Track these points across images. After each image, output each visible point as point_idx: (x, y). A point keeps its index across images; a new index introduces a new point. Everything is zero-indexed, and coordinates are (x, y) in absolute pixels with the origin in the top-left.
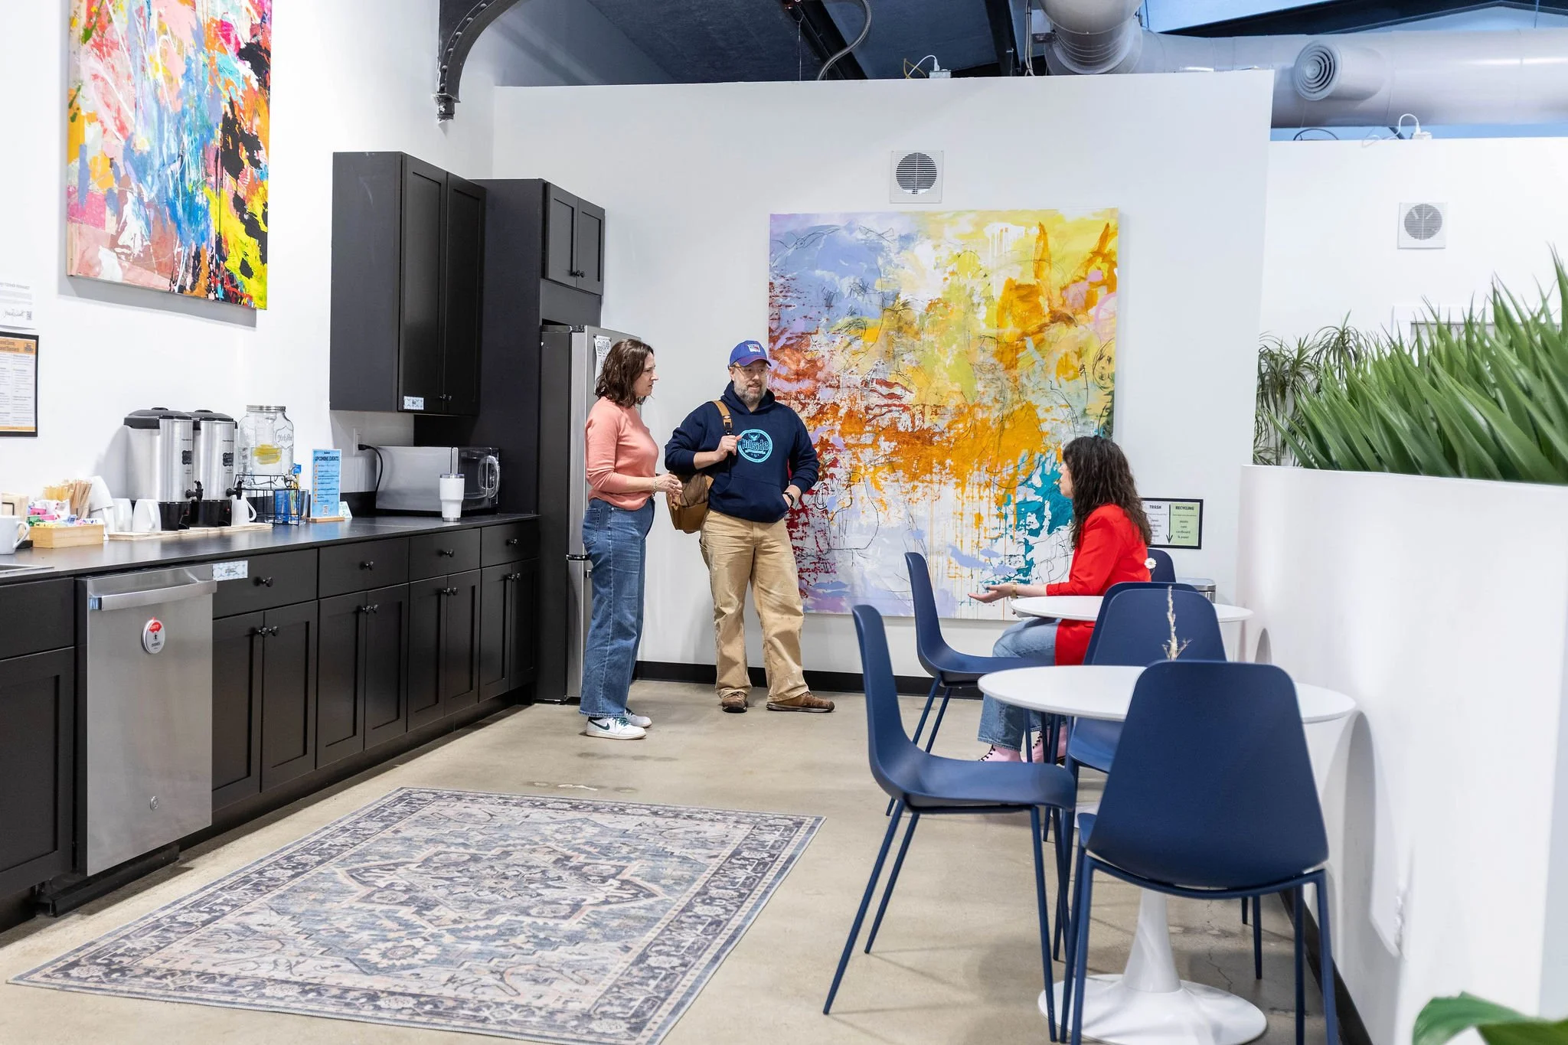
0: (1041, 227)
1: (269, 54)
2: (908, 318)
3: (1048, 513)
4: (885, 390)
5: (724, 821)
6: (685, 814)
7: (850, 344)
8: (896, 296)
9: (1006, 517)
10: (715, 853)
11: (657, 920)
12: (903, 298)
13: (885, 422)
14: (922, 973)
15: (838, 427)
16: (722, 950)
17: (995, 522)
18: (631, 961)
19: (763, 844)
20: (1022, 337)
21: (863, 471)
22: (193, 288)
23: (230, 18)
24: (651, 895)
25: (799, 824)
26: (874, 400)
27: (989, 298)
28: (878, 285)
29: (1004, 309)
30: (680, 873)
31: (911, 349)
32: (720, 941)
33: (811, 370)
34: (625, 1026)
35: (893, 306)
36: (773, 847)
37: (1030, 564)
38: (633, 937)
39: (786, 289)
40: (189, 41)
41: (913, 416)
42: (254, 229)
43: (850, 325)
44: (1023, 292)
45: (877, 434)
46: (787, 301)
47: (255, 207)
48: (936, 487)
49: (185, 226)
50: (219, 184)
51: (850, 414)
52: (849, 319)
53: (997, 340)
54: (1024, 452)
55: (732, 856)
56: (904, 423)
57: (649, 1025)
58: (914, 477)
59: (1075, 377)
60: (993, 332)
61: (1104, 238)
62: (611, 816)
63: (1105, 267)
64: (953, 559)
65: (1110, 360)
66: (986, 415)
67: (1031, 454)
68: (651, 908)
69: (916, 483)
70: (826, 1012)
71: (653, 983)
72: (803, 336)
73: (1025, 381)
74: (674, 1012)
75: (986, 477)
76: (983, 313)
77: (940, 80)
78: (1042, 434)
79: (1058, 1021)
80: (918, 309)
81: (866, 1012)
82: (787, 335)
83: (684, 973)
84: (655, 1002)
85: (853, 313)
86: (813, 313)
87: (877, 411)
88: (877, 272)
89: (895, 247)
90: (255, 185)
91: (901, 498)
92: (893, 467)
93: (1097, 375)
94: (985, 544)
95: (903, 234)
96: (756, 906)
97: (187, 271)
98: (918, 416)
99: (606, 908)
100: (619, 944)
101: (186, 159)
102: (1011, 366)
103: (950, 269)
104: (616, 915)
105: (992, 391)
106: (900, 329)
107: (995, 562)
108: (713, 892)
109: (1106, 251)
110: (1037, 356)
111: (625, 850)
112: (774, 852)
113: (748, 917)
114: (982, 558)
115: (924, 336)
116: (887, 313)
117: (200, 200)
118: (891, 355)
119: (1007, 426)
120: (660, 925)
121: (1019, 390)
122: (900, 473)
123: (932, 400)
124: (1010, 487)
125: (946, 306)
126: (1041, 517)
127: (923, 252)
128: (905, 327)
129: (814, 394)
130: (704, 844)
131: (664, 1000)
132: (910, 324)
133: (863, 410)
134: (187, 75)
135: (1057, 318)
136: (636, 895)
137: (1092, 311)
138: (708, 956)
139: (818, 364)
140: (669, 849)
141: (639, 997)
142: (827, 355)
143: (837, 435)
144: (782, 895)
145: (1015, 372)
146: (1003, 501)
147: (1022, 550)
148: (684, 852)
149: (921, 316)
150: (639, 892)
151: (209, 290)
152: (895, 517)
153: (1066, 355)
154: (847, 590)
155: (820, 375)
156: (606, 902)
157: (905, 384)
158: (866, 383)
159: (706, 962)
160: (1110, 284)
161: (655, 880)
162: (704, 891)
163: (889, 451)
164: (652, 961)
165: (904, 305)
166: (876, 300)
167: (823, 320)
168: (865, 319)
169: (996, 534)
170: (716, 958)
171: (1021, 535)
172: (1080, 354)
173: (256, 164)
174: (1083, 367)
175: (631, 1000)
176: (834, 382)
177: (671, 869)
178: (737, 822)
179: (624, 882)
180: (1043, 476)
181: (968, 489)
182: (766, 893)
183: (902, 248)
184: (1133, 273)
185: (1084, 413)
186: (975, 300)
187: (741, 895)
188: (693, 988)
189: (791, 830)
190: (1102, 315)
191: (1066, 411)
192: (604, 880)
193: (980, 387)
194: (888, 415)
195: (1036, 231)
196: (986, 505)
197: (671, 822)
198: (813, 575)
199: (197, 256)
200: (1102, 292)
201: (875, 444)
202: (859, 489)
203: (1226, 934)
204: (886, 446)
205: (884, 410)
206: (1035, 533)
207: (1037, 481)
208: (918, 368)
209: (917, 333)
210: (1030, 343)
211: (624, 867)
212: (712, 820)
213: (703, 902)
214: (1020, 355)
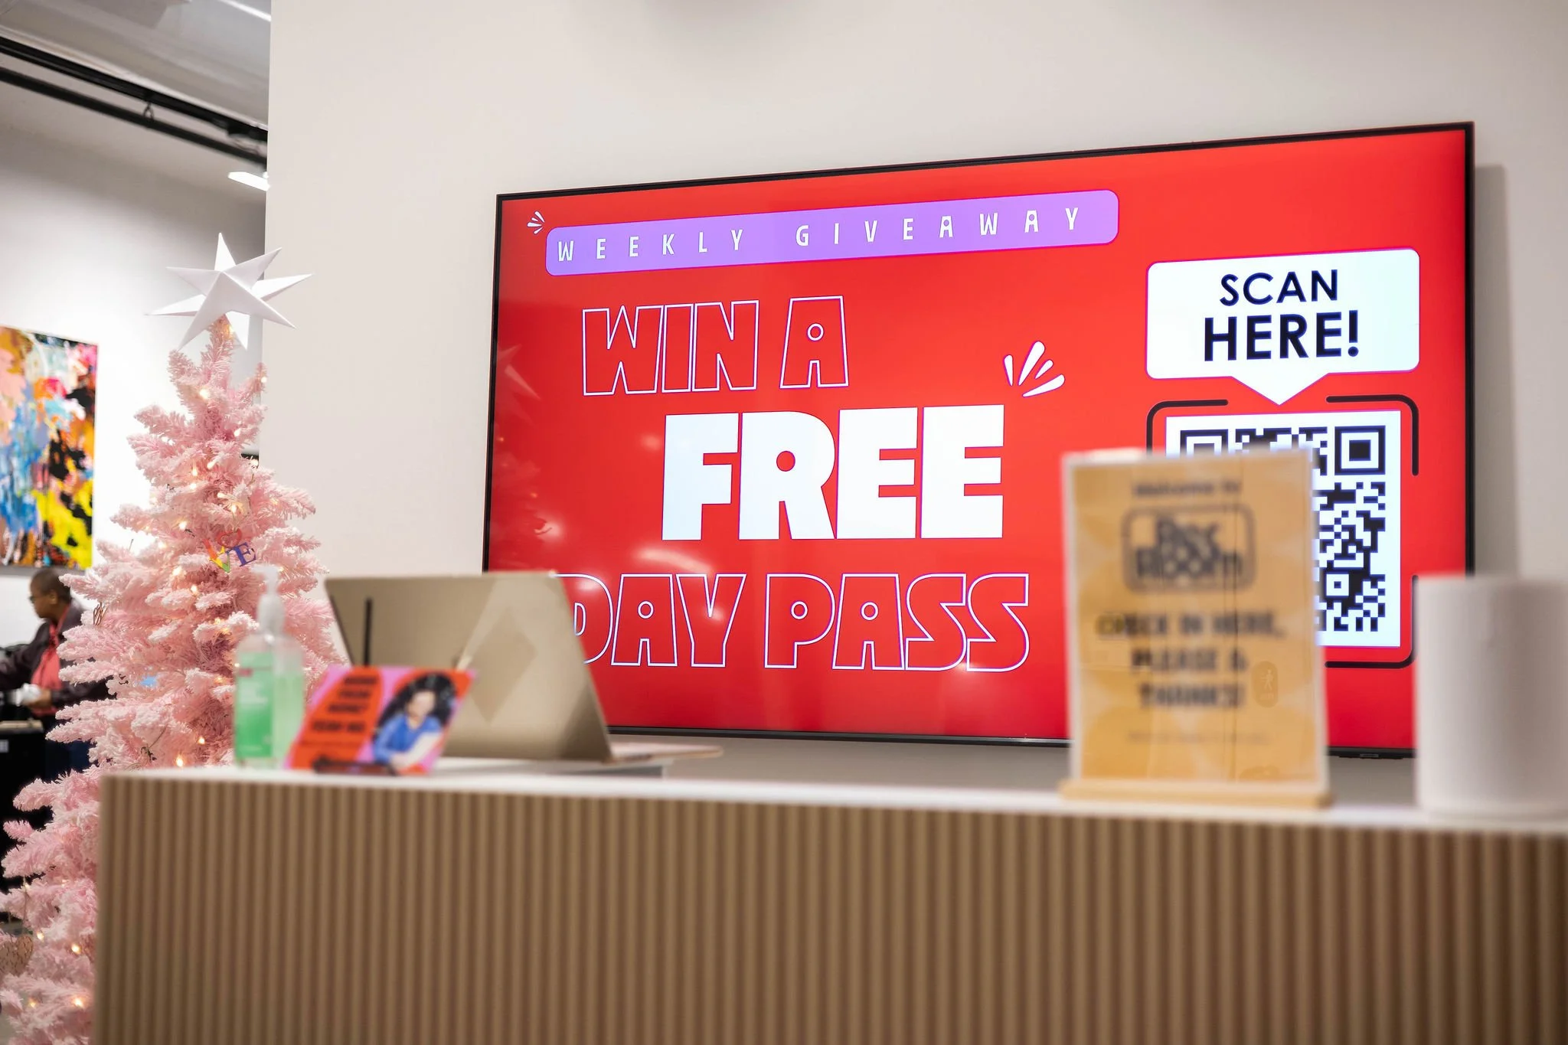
1: (94, 391)
22: (21, 559)
23: (58, 374)
40: (20, 399)
42: (78, 513)
47: (82, 499)
49: (14, 519)
50: (46, 486)
90: (80, 484)
97: (16, 547)
101: (16, 474)
117: (28, 500)
134: (18, 420)
151: (36, 559)
173: (79, 467)
199: (25, 538)
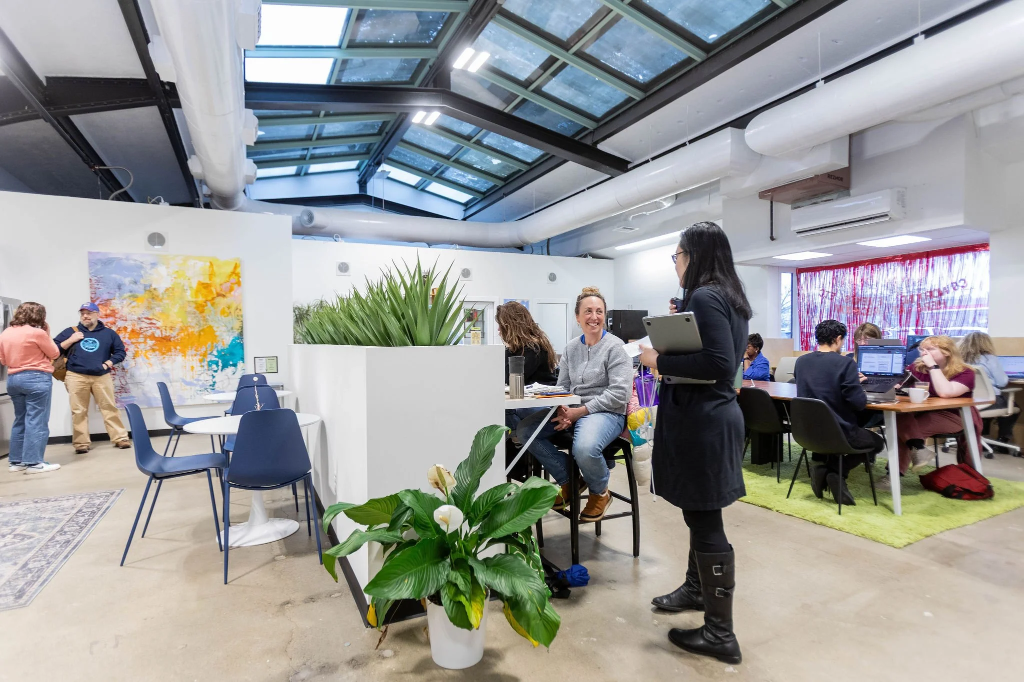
0: (211, 263)
2: (157, 294)
3: (220, 364)
4: (148, 321)
5: (74, 499)
6: (53, 500)
7: (130, 304)
8: (151, 286)
9: (203, 366)
10: (68, 513)
11: (34, 548)
12: (154, 286)
13: (149, 333)
14: (168, 540)
15: (127, 335)
16: (70, 552)
17: (200, 368)
18: (18, 568)
19: (94, 505)
20: (206, 301)
21: (140, 352)
24: (31, 537)
25: (112, 494)
26: (143, 325)
27: (191, 288)
28: (142, 281)
29: (197, 291)
30: (48, 525)
31: (159, 306)
32: (69, 549)
33: (113, 313)
34: (12, 598)
35: (148, 289)
36: (99, 505)
37: (215, 382)
38: (19, 558)
39: (98, 281)
41: (161, 331)
43: (130, 296)
44: (205, 285)
45: (146, 338)
46: (99, 286)
48: (173, 357)
51: (133, 331)
52: (130, 294)
53: (196, 303)
54: (209, 343)
55: (78, 512)
56: (158, 334)
57: (26, 594)
58: (163, 354)
59: (227, 316)
60: (194, 300)
61: (235, 267)
62: (11, 508)
63: (236, 278)
64: (183, 383)
65: (240, 310)
66: (193, 330)
67: (212, 343)
68: (32, 543)
69: (165, 356)
70: (122, 565)
71: (30, 575)
72: (108, 300)
73: (208, 317)
74: (41, 585)
75: (195, 352)
76: (189, 293)
77: (164, 206)
78: (216, 336)
79: (223, 543)
80: (161, 290)
81: (141, 561)
82: (100, 300)
83: (48, 567)
84: (30, 583)
85: (131, 292)
86: (112, 291)
87: (145, 329)
88: (142, 276)
89: (149, 267)
91: (158, 362)
92: (154, 350)
93: (236, 315)
94: (196, 377)
95: (152, 262)
96: (89, 530)
98: (164, 331)
99: (4, 549)
100: (12, 563)
102: (202, 312)
103: (173, 276)
104: (9, 551)
105: (195, 321)
106: (153, 298)
107: (200, 383)
108: (66, 529)
109: (236, 272)
110: (212, 308)
111: (17, 521)
112: (99, 507)
113: (84, 536)
114: (195, 382)
115: (164, 301)
116: (147, 292)
118: (150, 308)
119: (202, 333)
120: (36, 549)
121: (206, 320)
122: (157, 352)
123: (169, 325)
124: (204, 355)
125: (173, 289)
126: (218, 366)
127: (162, 270)
128: (156, 298)
129: (114, 323)
130: (63, 510)
131: (35, 581)
132: (158, 296)
133: (139, 329)
135: (219, 295)
136: (23, 539)
137: (232, 293)
138: (62, 556)
139: (116, 311)
140: (43, 516)
141: (21, 584)
142: (120, 308)
143: (127, 339)
144: (102, 523)
145: (204, 314)
146: (201, 361)
147: (211, 377)
148: (51, 516)
149: (162, 294)
150: (24, 537)
152: (156, 369)
153: (224, 308)
154: (136, 399)
155: (117, 316)
156: (5, 545)
157: (157, 319)
158: (139, 319)
159: (61, 559)
160: (239, 283)
161: (34, 530)
162: (62, 529)
163: (151, 344)
164: (30, 566)
165: (155, 289)
166: (142, 287)
167: (117, 295)
168: (137, 294)
169: (200, 373)
170: (66, 556)
171: (211, 373)
172: (229, 308)
174: (230, 312)
175: (16, 586)
176: (124, 319)
177: (43, 524)
178: (81, 498)
179: (15, 535)
180: (218, 351)
181: (187, 357)
182: (94, 524)
183: (152, 268)
184: (246, 279)
185: (232, 329)
186: (185, 288)
187: (81, 528)
188: (53, 572)
189: (108, 496)
190: (236, 294)
191: (225, 328)
192: (4, 536)
193: (189, 320)
194: (151, 331)
195: (208, 264)
196: (195, 361)
197: (45, 504)
198: (120, 394)
200: (235, 287)
201: (145, 342)
202: (139, 360)
203: (287, 500)
204: (150, 342)
205: (149, 329)
206: (216, 371)
207: (215, 353)
208: (163, 313)
209: (161, 300)
210: (209, 304)
211: (16, 529)
212: (68, 500)
213: (61, 534)
214: (206, 308)
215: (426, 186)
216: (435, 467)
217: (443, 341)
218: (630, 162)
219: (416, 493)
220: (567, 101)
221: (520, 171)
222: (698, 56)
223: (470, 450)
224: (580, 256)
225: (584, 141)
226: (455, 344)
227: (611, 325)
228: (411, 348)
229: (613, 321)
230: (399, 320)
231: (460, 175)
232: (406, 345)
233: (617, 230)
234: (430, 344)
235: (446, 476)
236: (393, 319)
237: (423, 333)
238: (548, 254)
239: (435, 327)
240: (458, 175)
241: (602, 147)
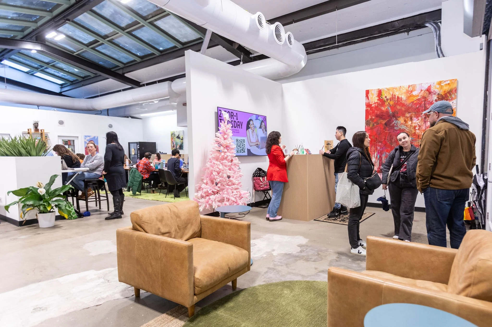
215: (35, 73)
216: (38, 182)
217: (41, 155)
218: (141, 83)
219: (33, 187)
220: (108, 55)
221: (89, 76)
222: (157, 54)
223: (49, 181)
224: (125, 117)
225: (117, 72)
226: (45, 156)
227: (139, 148)
228: (30, 157)
229: (139, 146)
230: (25, 149)
231: (56, 72)
232: (28, 156)
233: (137, 109)
234: (36, 156)
235: (41, 184)
236: (23, 149)
237: (34, 152)
238: (108, 115)
239: (38, 151)
240: (54, 72)
241: (126, 75)
